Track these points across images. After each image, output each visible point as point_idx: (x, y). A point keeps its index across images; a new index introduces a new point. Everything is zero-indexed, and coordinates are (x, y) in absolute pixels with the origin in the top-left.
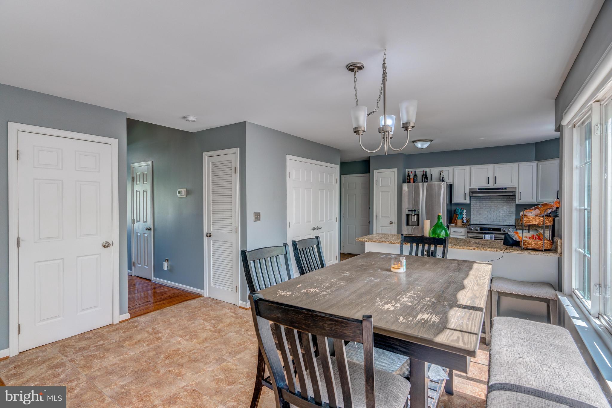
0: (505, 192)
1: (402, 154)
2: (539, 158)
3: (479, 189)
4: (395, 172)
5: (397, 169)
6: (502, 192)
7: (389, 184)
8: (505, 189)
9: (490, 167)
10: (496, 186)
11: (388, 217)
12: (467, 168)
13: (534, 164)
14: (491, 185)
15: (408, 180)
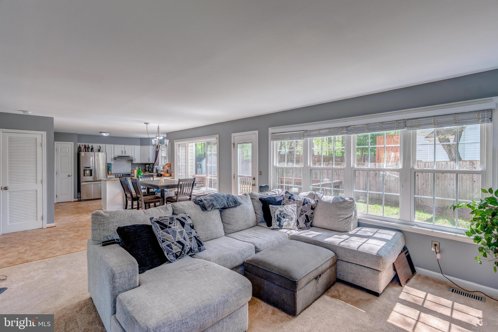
0: (129, 158)
1: (77, 134)
2: (141, 144)
3: (118, 156)
4: (72, 144)
5: (73, 142)
6: (128, 158)
7: (67, 151)
8: (129, 157)
9: (123, 146)
10: (126, 155)
11: (67, 172)
12: (112, 145)
13: (140, 147)
14: (123, 155)
15: (80, 150)
